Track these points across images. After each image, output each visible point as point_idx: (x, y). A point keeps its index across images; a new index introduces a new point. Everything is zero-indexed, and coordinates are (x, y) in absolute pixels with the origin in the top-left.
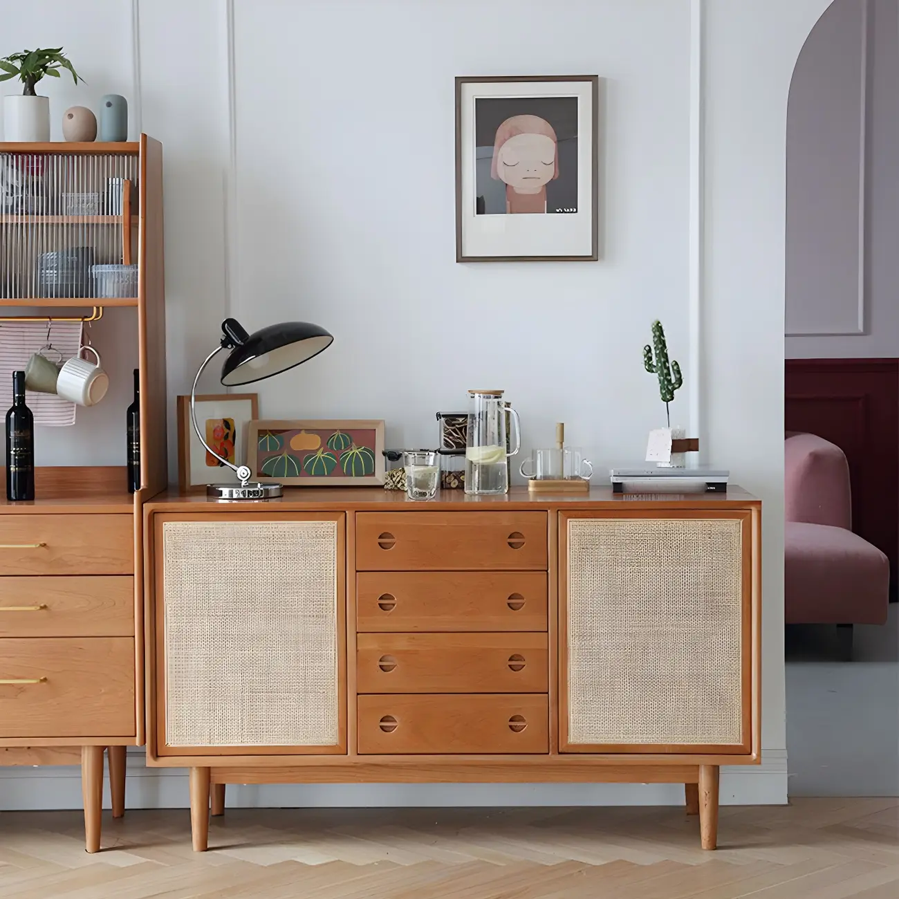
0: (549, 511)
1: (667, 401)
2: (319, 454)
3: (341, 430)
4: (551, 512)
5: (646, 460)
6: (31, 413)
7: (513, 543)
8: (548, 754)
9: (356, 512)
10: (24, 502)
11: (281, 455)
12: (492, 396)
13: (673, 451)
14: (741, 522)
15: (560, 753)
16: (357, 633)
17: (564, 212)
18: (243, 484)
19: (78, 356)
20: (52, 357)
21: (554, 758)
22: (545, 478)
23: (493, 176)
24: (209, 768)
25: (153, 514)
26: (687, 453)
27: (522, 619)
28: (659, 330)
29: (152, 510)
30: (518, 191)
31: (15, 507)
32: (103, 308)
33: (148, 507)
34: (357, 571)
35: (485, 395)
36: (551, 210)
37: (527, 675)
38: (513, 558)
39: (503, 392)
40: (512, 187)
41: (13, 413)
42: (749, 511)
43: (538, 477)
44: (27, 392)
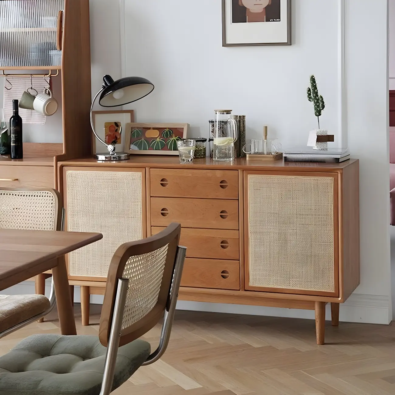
0: (239, 170)
1: (318, 116)
2: (158, 140)
3: (168, 128)
4: (240, 171)
5: (308, 145)
6: (21, 118)
7: (223, 186)
8: (240, 290)
9: (150, 168)
10: (17, 160)
11: (141, 139)
12: (225, 113)
13: (317, 141)
14: (333, 179)
15: (245, 290)
16: (152, 226)
17: (274, 21)
18: (111, 153)
19: (44, 93)
20: (32, 93)
21: (242, 293)
22: (255, 153)
23: (240, 3)
24: (89, 287)
25: (62, 167)
26: (328, 142)
27: (227, 223)
28: (313, 80)
29: (62, 165)
30: (252, 11)
31: (13, 162)
32: (51, 70)
33: (60, 164)
34: (151, 197)
35: (221, 112)
36: (268, 20)
37: (229, 251)
38: (222, 193)
39: (232, 111)
40: (249, 9)
41: (12, 119)
42: (337, 173)
43: (252, 153)
44: (19, 109)
